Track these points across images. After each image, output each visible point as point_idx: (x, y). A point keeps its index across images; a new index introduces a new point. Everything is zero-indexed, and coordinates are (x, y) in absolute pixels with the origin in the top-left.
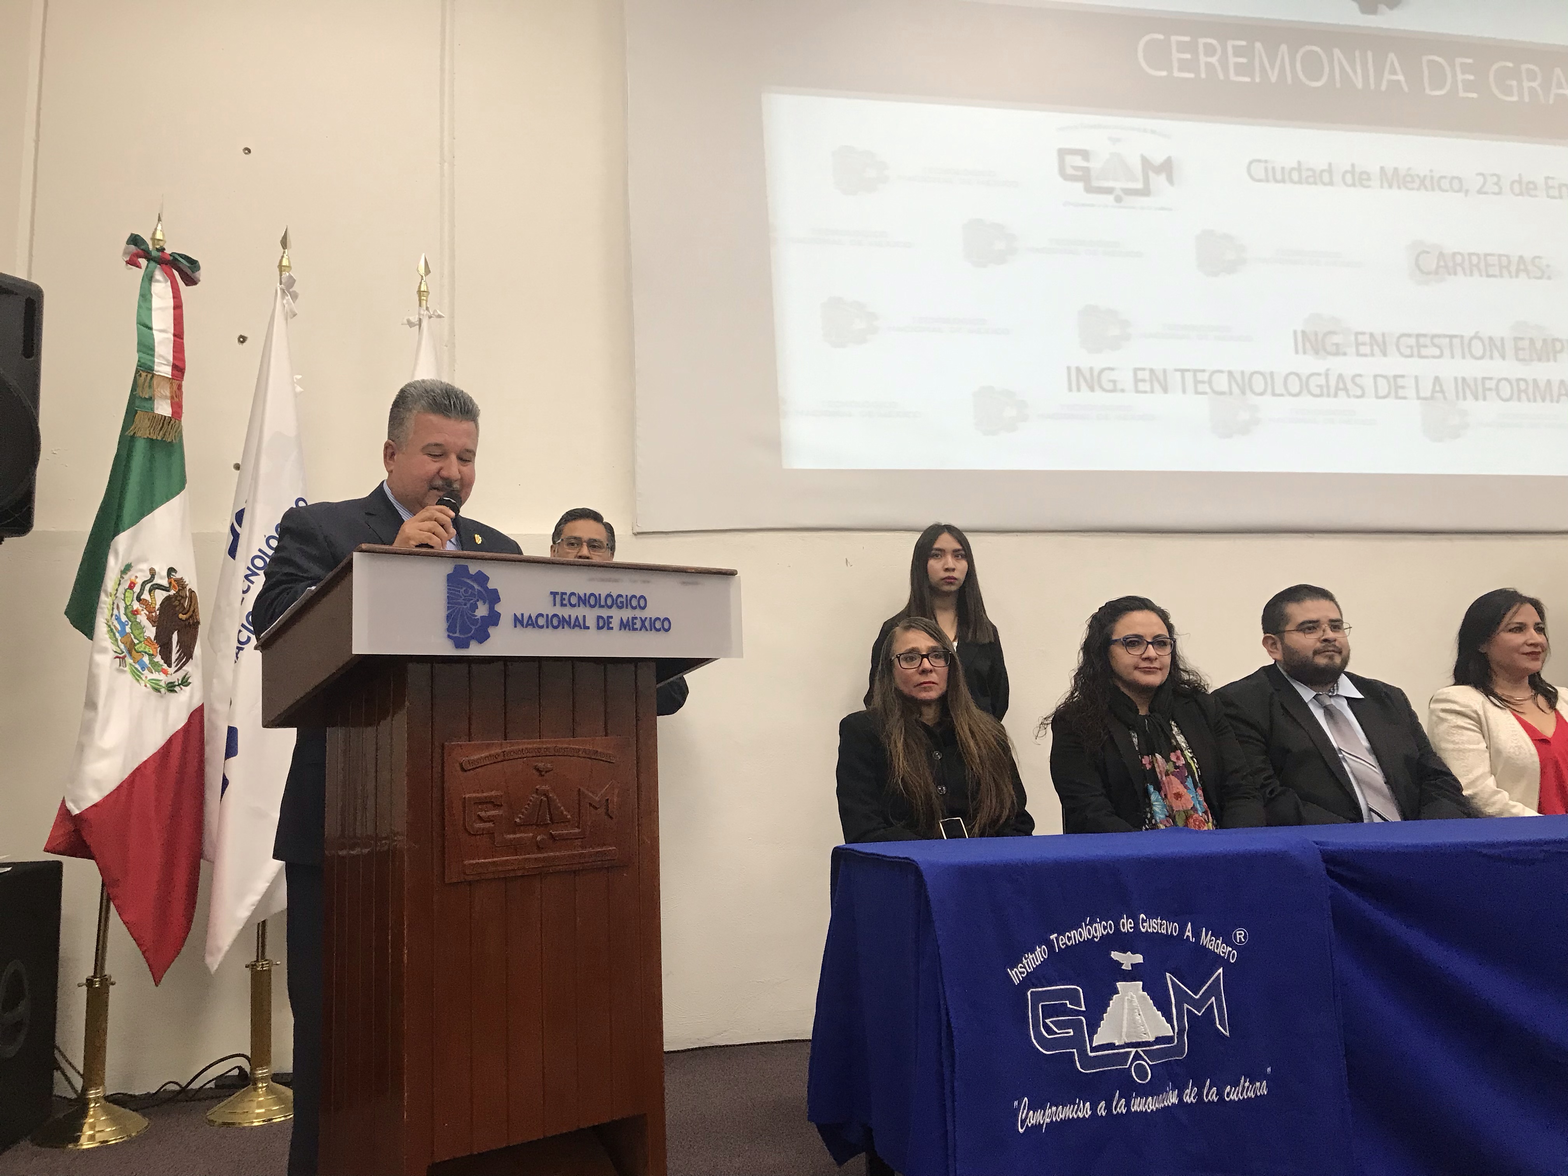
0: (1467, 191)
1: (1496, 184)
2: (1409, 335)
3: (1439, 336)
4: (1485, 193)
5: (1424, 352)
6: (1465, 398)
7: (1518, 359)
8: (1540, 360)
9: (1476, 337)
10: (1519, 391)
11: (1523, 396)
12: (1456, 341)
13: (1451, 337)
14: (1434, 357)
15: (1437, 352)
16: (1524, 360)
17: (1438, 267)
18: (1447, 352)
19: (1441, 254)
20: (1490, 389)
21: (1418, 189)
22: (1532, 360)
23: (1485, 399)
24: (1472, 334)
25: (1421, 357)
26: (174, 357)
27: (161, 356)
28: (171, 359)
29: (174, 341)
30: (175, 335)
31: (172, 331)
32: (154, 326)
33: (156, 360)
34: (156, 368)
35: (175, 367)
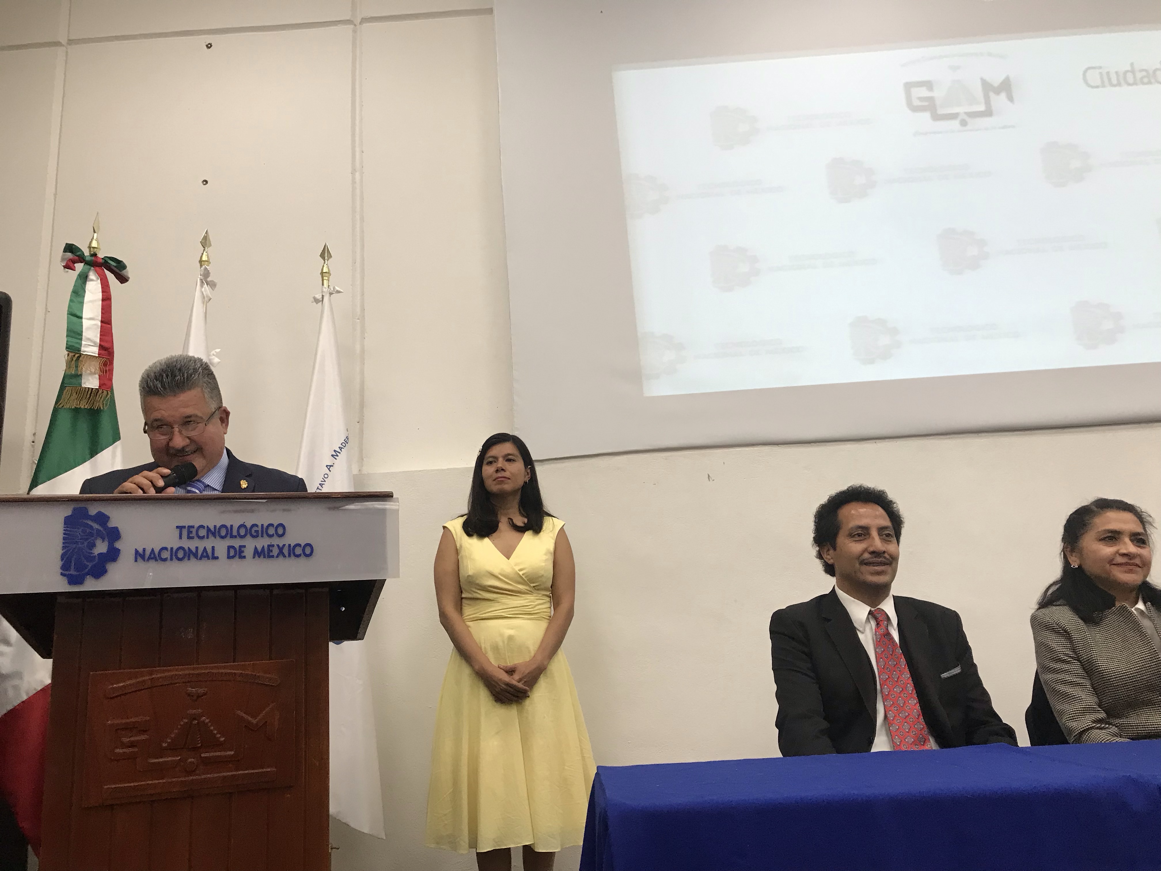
26: (101, 340)
27: (89, 339)
28: (98, 341)
29: (101, 326)
30: (102, 322)
31: (100, 318)
32: (84, 316)
33: (83, 343)
34: (83, 349)
35: (101, 347)
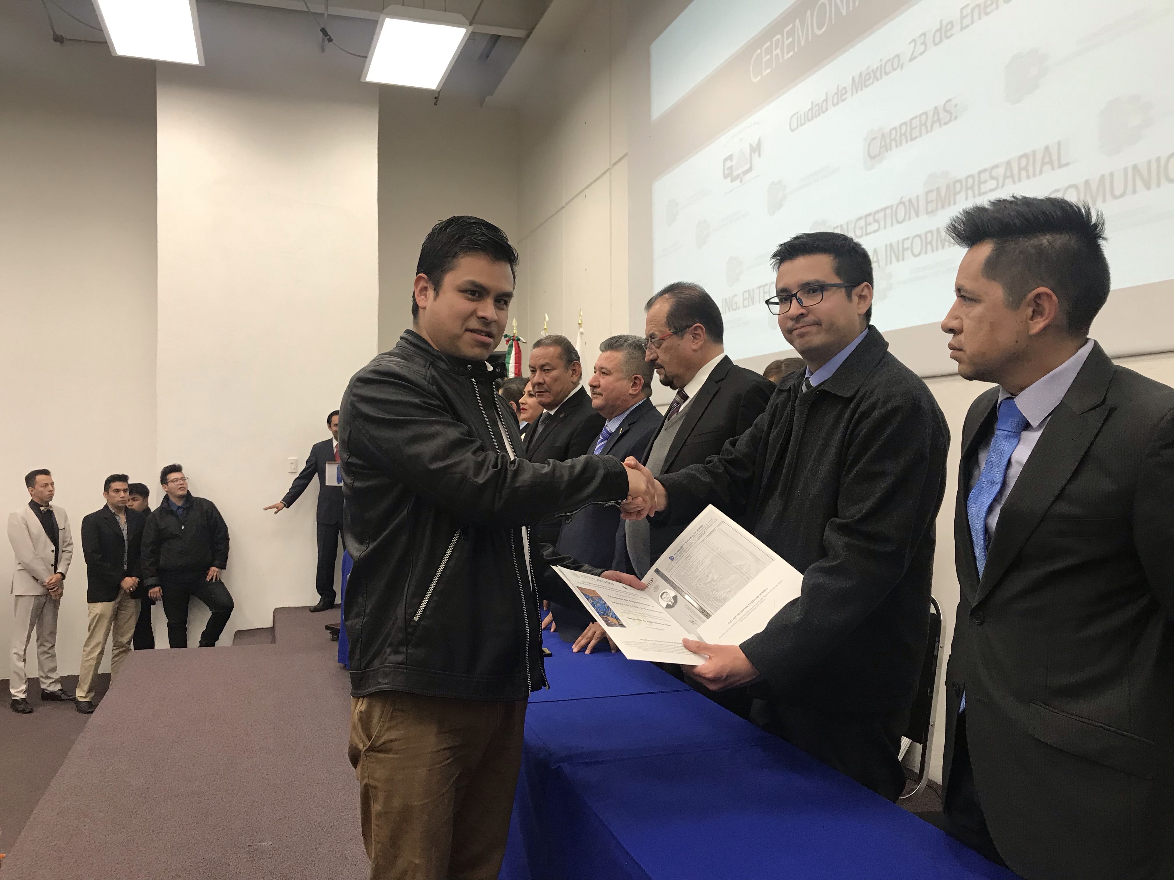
0: (903, 64)
1: (924, 43)
2: (860, 219)
3: (877, 212)
4: (915, 58)
5: (870, 229)
6: (891, 263)
7: (928, 213)
8: (943, 207)
9: (902, 203)
10: (927, 243)
11: (929, 247)
12: (888, 211)
13: (884, 209)
14: (875, 231)
15: (875, 226)
16: (932, 212)
17: (881, 147)
18: (882, 224)
19: (883, 135)
20: (907, 249)
21: (873, 83)
22: (937, 209)
23: (903, 260)
24: (898, 201)
25: (867, 234)
26: (515, 371)
27: (511, 372)
28: (514, 371)
29: (515, 366)
30: (515, 363)
31: (514, 362)
32: (511, 362)
33: (509, 373)
34: (509, 376)
35: (515, 374)
